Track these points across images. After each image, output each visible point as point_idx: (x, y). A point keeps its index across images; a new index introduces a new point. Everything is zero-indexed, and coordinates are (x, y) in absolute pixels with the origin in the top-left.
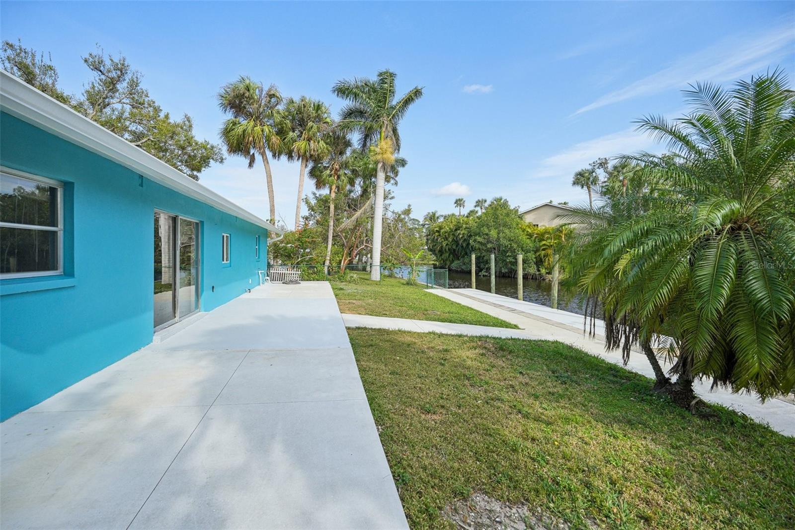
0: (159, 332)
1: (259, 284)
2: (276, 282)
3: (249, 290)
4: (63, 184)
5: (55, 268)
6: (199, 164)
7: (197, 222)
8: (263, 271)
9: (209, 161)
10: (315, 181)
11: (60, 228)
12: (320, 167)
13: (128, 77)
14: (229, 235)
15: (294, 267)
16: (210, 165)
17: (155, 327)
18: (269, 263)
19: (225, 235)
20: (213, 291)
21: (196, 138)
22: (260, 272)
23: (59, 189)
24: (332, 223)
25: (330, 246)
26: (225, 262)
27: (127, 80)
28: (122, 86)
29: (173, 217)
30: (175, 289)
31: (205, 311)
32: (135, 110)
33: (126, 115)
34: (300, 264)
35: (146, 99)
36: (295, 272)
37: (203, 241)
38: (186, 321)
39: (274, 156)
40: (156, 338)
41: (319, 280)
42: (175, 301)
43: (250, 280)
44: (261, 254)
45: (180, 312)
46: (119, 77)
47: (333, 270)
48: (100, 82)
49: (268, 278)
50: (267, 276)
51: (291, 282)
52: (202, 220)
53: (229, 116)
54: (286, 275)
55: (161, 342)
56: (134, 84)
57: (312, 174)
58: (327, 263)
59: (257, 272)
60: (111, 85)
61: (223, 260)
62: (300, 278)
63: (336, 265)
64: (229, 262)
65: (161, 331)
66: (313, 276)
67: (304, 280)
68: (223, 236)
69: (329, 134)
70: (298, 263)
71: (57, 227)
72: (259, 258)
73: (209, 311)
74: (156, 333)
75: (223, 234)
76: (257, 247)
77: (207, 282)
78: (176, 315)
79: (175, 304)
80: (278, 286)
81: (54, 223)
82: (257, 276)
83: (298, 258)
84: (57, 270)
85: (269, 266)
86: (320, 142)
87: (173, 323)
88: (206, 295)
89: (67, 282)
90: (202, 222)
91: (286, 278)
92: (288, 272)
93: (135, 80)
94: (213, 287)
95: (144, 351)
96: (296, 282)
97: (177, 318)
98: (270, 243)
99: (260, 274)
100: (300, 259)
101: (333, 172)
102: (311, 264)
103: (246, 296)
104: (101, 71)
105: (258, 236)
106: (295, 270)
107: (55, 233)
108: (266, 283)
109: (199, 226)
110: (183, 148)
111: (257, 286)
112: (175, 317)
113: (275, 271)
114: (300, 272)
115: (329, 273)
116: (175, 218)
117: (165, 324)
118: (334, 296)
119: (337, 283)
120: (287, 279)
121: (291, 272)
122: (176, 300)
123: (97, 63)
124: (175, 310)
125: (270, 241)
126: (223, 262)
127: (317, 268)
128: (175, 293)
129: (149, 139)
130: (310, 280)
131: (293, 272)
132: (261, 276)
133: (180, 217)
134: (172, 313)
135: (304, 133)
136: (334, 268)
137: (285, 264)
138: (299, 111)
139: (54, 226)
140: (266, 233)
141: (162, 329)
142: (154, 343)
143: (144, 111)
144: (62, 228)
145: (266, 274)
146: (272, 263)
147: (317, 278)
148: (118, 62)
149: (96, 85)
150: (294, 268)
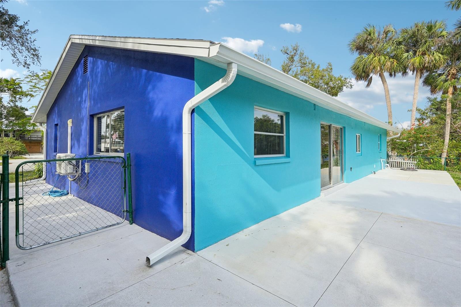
0: (323, 191)
1: (381, 169)
2: (394, 168)
3: (375, 172)
4: (285, 113)
5: (283, 153)
6: (336, 91)
7: (341, 127)
8: (384, 160)
9: (343, 88)
10: (429, 88)
11: (284, 135)
12: (434, 75)
13: (298, 52)
14: (360, 135)
15: (411, 157)
16: (343, 90)
17: (321, 188)
18: (388, 154)
19: (358, 135)
20: (351, 171)
21: (335, 76)
22: (381, 160)
23: (284, 116)
24: (448, 120)
25: (447, 140)
26: (358, 152)
27: (299, 54)
28: (296, 58)
29: (329, 125)
30: (330, 168)
31: (347, 183)
32: (302, 69)
33: (299, 72)
34: (415, 156)
35: (307, 61)
36: (411, 162)
37: (345, 139)
38: (336, 187)
39: (391, 75)
40: (322, 194)
41: (435, 170)
42: (330, 175)
43: (375, 165)
44: (382, 146)
45: (333, 182)
46: (295, 53)
47: (451, 161)
48: (287, 59)
49: (388, 165)
50: (387, 164)
51: (409, 169)
52: (344, 126)
53: (356, 55)
54: (402, 164)
55: (325, 197)
56: (302, 54)
57: (427, 82)
58: (444, 155)
59: (379, 160)
60: (292, 59)
61: (357, 151)
62: (416, 166)
63: (455, 157)
64: (360, 152)
65: (324, 191)
66: (428, 166)
67: (420, 168)
68: (357, 136)
69: (445, 44)
70: (414, 155)
71: (284, 134)
72: (381, 150)
73: (349, 183)
74: (322, 191)
75: (357, 134)
76: (379, 142)
77: (348, 165)
78: (331, 183)
79: (330, 176)
80: (396, 172)
81: (283, 133)
82: (380, 163)
83: (414, 151)
84: (284, 154)
85: (388, 156)
86: (435, 54)
87: (330, 187)
88: (347, 172)
89: (287, 160)
90: (344, 127)
91: (402, 166)
92: (405, 161)
93: (302, 53)
94: (351, 168)
95: (317, 200)
96: (413, 170)
97: (332, 184)
98: (388, 140)
99: (381, 161)
100: (415, 152)
101: (449, 77)
102: (427, 156)
103: (372, 176)
104: (287, 53)
105: (380, 135)
106: (411, 160)
107: (283, 136)
108: (386, 168)
109: (343, 129)
110: (327, 84)
111: (380, 170)
112: (330, 184)
113: (393, 160)
114: (415, 162)
115: (447, 164)
116: (330, 126)
117: (325, 187)
118: (456, 185)
119: (457, 173)
120: (405, 167)
121: (407, 161)
122: (331, 173)
123: (286, 50)
124: (330, 180)
125: (389, 138)
126: (357, 153)
127: (433, 159)
128: (330, 170)
129: (310, 83)
130: (427, 169)
131: (409, 162)
132: (382, 163)
133: (332, 125)
134: (329, 181)
135: (418, 51)
136: (452, 160)
137: (401, 155)
138: (414, 35)
139: (282, 133)
140: (386, 133)
141: (324, 190)
142: (321, 196)
143: (307, 68)
144: (285, 134)
145: (386, 162)
146: (390, 154)
147: (433, 167)
148: (294, 46)
149: (286, 61)
150: (410, 159)
